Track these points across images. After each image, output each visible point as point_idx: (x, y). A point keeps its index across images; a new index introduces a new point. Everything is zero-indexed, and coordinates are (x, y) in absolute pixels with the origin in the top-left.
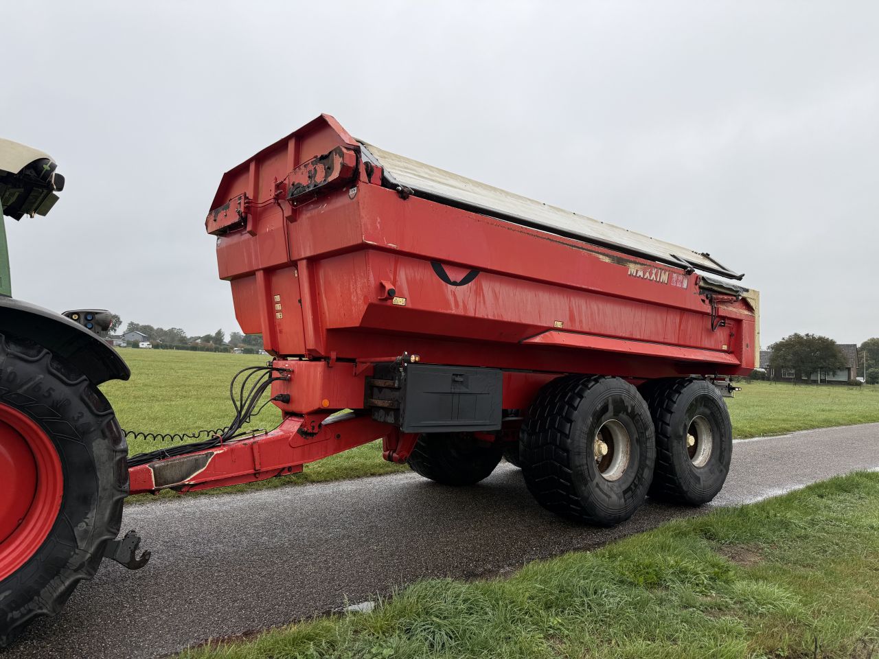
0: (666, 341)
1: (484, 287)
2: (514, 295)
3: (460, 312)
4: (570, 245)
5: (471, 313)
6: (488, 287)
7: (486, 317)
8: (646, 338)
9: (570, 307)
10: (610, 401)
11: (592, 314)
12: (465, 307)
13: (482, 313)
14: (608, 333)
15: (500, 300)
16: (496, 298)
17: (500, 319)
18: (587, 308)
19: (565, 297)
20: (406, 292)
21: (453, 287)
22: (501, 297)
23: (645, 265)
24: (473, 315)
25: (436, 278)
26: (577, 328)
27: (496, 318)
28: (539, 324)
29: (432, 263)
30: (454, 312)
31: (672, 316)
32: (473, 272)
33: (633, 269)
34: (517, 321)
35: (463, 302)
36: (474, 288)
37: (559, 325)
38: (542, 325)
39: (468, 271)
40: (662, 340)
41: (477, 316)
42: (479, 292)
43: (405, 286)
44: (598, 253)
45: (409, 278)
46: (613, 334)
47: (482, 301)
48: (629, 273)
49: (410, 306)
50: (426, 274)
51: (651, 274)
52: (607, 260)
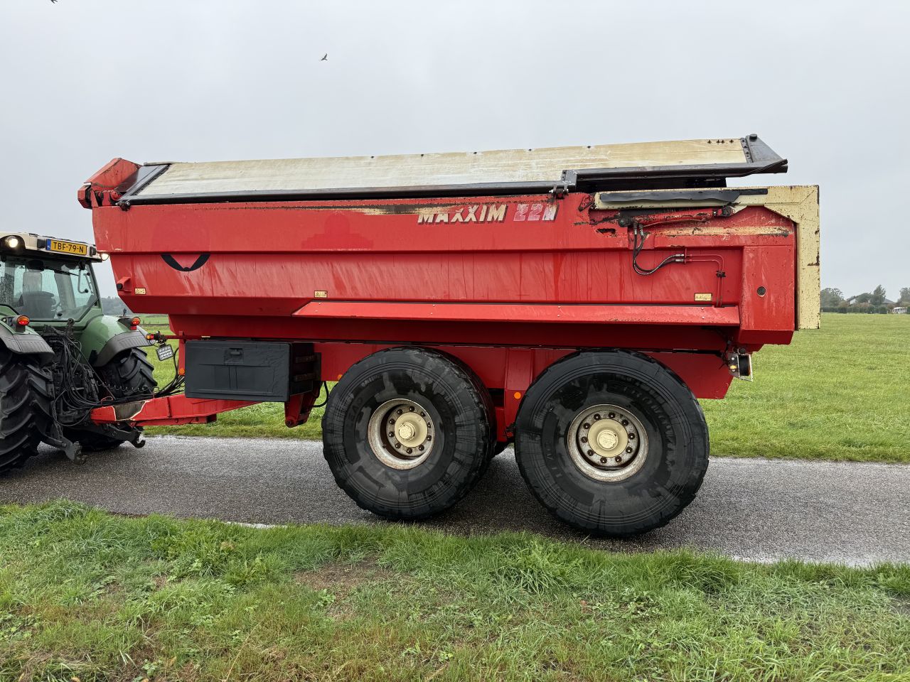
0: (524, 298)
1: (217, 268)
2: (255, 271)
3: (198, 293)
4: (316, 208)
5: (209, 294)
6: (221, 267)
7: (225, 296)
8: (480, 298)
9: (334, 275)
10: (385, 376)
11: (370, 278)
12: (201, 289)
13: (219, 292)
14: (403, 297)
15: (239, 279)
16: (233, 276)
17: (242, 296)
18: (361, 271)
19: (326, 265)
20: (145, 284)
21: (186, 273)
22: (239, 276)
23: (451, 205)
24: (211, 295)
25: (168, 267)
26: (350, 295)
27: (237, 295)
28: (293, 296)
29: (163, 256)
30: (190, 294)
31: (533, 264)
32: (203, 257)
33: (426, 214)
34: (264, 295)
35: (199, 285)
36: (207, 270)
37: (322, 294)
38: (297, 297)
39: (199, 256)
40: (517, 298)
41: (215, 295)
42: (213, 273)
43: (142, 278)
44: (361, 207)
45: (145, 272)
46: (413, 297)
47: (218, 282)
48: (420, 221)
49: (150, 294)
50: (160, 266)
51: (464, 215)
52: (377, 212)
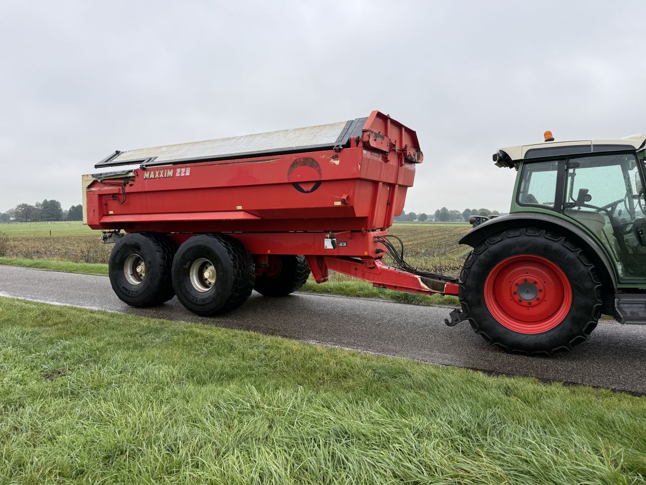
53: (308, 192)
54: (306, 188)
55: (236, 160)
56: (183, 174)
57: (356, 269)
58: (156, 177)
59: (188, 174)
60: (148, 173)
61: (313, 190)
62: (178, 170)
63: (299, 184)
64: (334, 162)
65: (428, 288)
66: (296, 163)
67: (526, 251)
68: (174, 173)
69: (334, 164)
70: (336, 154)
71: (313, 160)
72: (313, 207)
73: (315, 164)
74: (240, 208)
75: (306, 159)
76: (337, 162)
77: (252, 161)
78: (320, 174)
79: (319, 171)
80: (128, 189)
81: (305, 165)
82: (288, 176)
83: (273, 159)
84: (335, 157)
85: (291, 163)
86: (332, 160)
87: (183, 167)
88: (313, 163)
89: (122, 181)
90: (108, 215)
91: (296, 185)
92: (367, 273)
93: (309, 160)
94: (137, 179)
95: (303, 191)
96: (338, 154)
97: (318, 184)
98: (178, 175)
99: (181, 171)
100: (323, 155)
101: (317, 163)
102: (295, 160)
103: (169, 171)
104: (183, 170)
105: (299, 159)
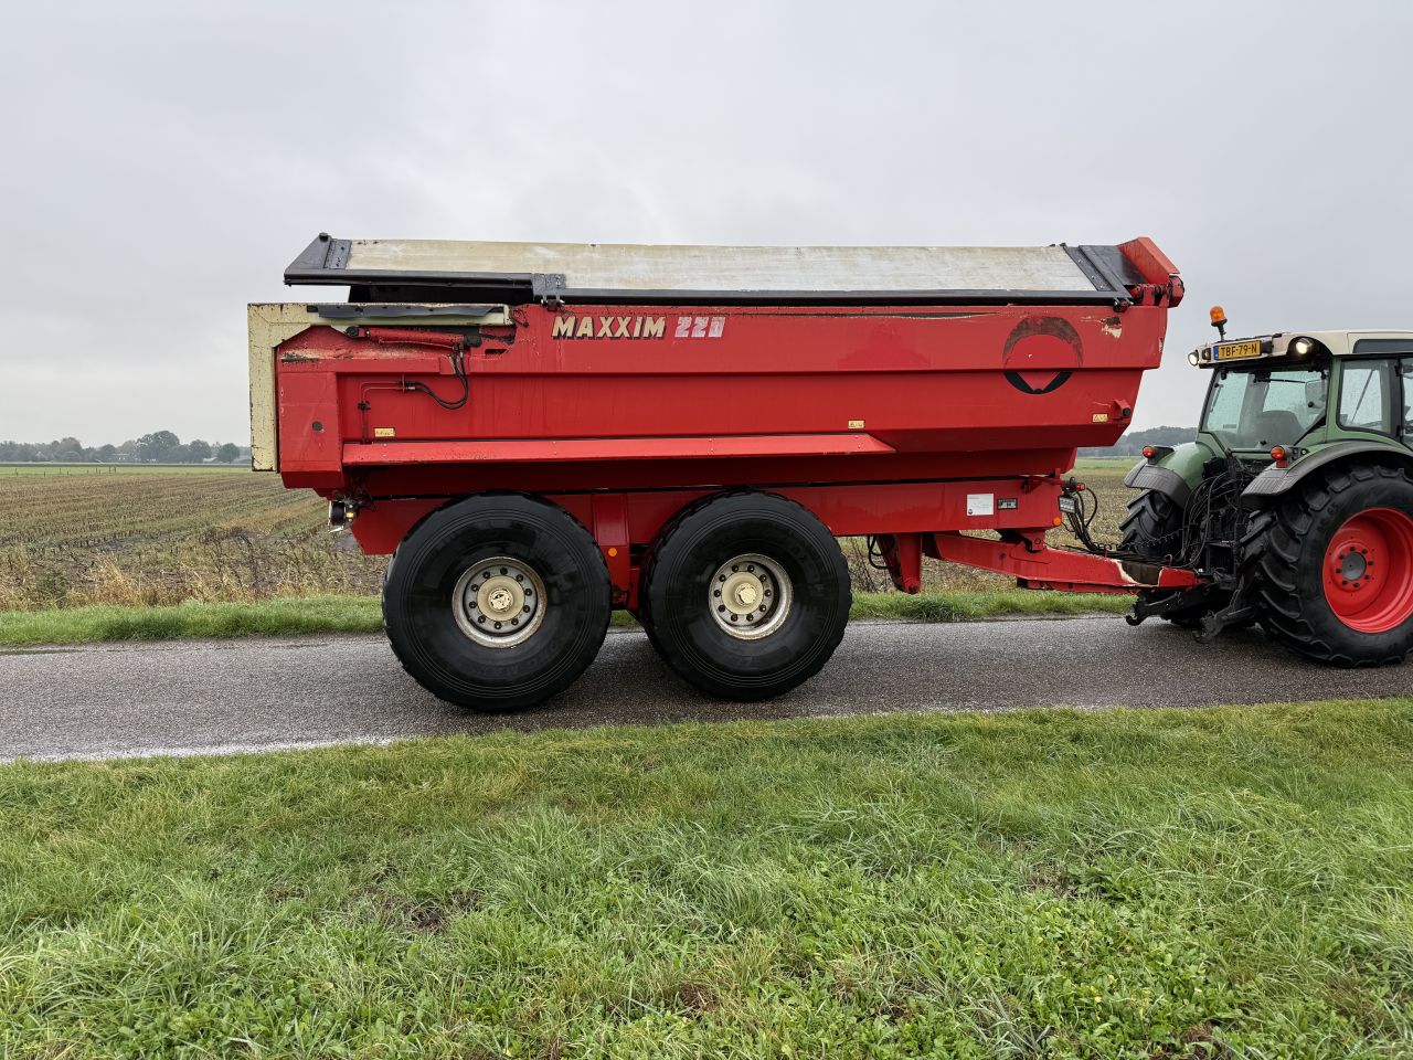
53: (1039, 391)
54: (1034, 382)
55: (868, 309)
56: (700, 334)
57: (1003, 556)
58: (601, 334)
59: (716, 332)
60: (571, 321)
61: (1050, 388)
62: (685, 322)
63: (1021, 375)
64: (1110, 330)
65: (1133, 581)
66: (1024, 326)
67: (1379, 503)
68: (670, 328)
69: (1111, 335)
70: (1115, 315)
71: (1066, 323)
72: (1045, 424)
73: (1069, 332)
74: (858, 424)
75: (1051, 320)
76: (1117, 333)
77: (913, 315)
78: (1080, 355)
79: (1078, 347)
80: (478, 361)
81: (1046, 332)
82: (1004, 354)
83: (968, 314)
84: (1114, 323)
85: (1015, 326)
86: (1107, 327)
87: (700, 315)
88: (1065, 330)
89: (458, 338)
90: (369, 440)
91: (1014, 376)
92: (1023, 563)
93: (1056, 322)
94: (522, 336)
95: (1029, 390)
96: (1119, 315)
97: (1064, 374)
98: (681, 333)
99: (693, 325)
100: (1088, 315)
101: (1074, 331)
102: (1025, 321)
103: (649, 320)
104: (701, 322)
105: (1034, 319)
